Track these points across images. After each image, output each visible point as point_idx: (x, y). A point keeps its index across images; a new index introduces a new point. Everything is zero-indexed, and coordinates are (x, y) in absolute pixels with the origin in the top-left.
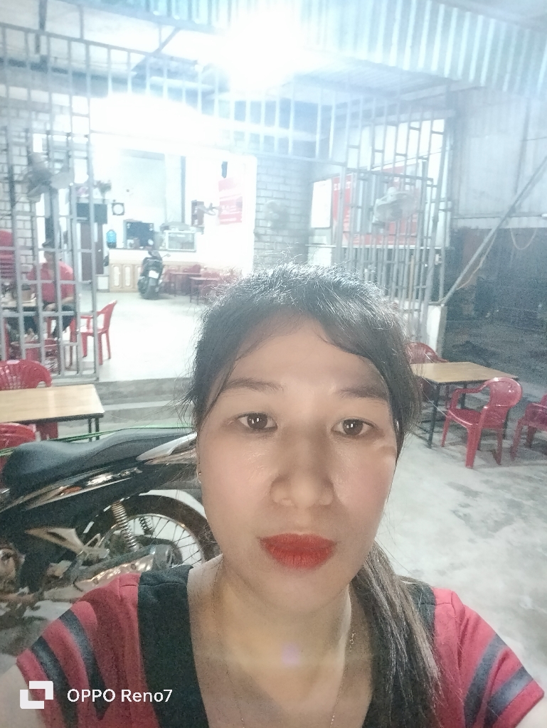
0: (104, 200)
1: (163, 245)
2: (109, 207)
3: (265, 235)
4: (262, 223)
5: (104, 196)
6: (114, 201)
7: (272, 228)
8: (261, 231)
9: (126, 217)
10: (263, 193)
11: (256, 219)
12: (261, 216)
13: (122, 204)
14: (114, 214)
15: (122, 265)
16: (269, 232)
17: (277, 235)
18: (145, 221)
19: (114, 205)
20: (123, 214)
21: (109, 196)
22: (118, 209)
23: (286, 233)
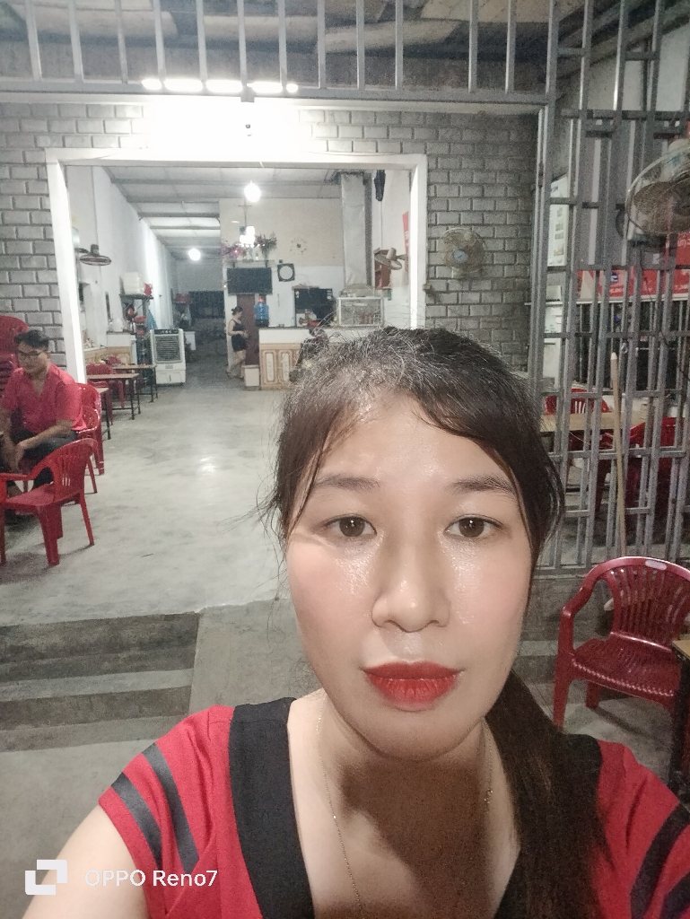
0: (267, 262)
1: (335, 319)
2: (274, 270)
3: (448, 292)
4: (440, 272)
5: (266, 256)
6: (281, 262)
7: (461, 279)
8: (439, 286)
9: (296, 283)
10: (442, 218)
11: (429, 266)
12: (437, 259)
13: (291, 266)
14: (281, 280)
15: (277, 351)
16: (455, 286)
17: (470, 290)
18: (322, 287)
19: (279, 267)
20: (293, 278)
21: (274, 256)
22: (286, 272)
23: (486, 285)
